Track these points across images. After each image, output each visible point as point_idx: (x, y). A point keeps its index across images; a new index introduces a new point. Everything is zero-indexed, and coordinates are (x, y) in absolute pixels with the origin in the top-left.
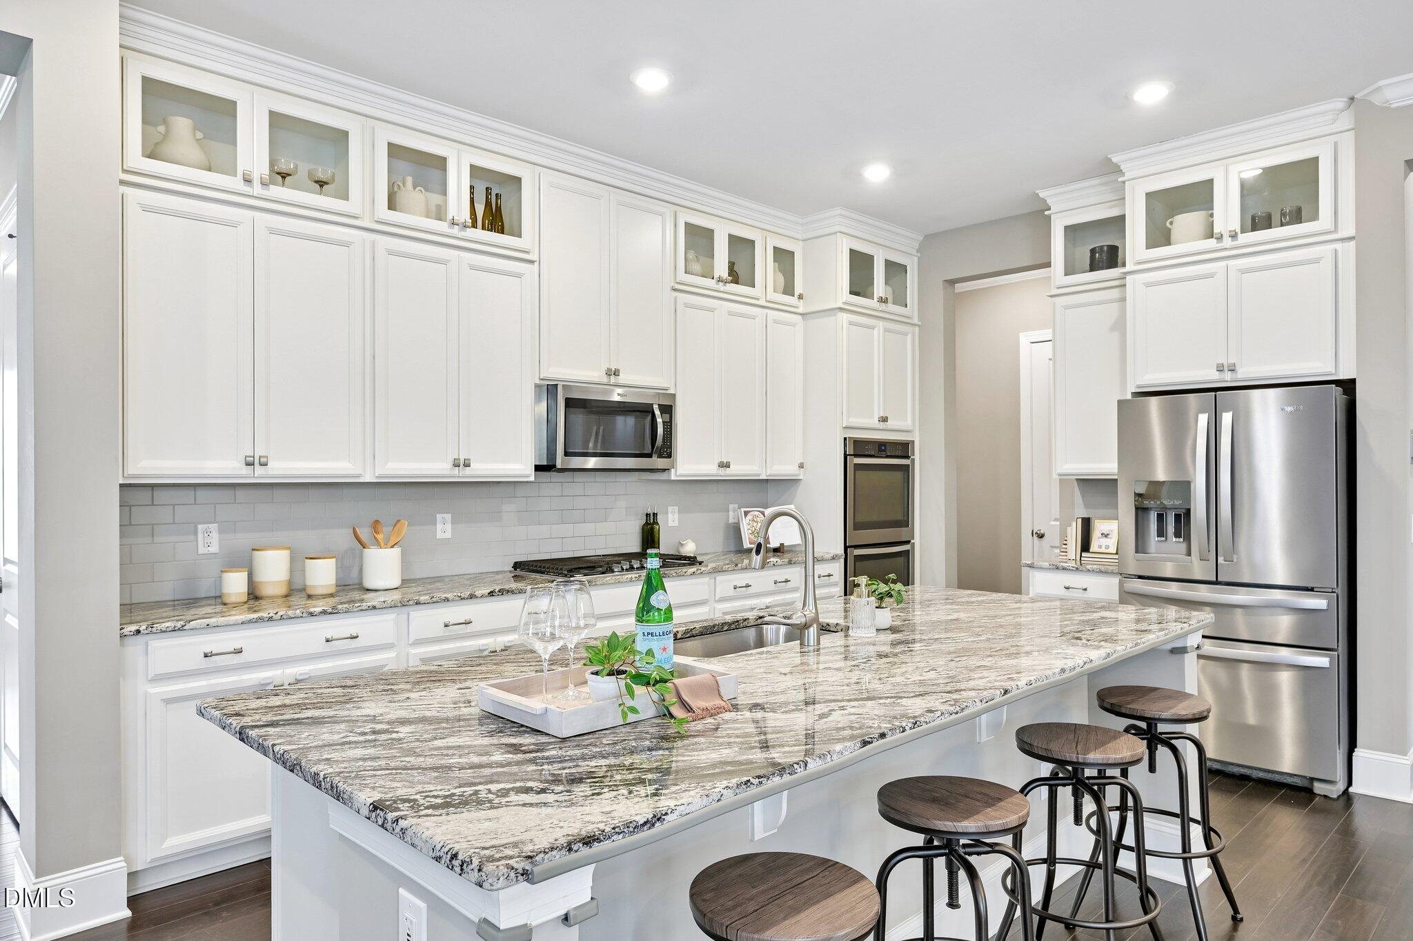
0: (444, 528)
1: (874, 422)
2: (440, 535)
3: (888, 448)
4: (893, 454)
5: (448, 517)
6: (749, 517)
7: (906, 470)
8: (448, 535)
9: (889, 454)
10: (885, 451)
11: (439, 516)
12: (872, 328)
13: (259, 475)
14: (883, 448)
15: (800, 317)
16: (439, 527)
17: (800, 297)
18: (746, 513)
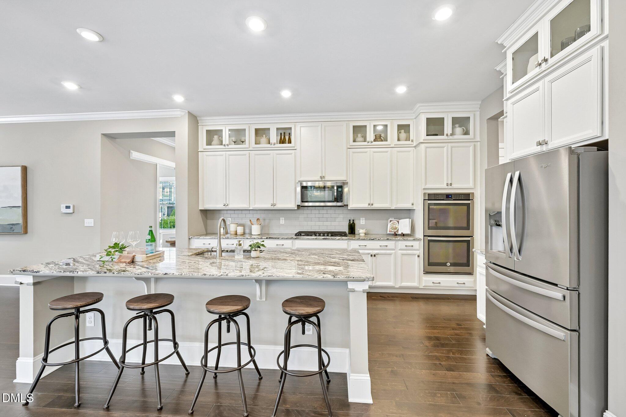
0: (282, 221)
1: (445, 186)
2: (281, 223)
3: (453, 196)
4: (458, 199)
5: (283, 218)
6: (392, 222)
7: (468, 205)
8: (283, 223)
9: (454, 199)
10: (451, 197)
11: (281, 218)
12: (443, 147)
13: (227, 208)
14: (450, 196)
15: (414, 148)
16: (281, 221)
17: (412, 141)
18: (391, 221)
